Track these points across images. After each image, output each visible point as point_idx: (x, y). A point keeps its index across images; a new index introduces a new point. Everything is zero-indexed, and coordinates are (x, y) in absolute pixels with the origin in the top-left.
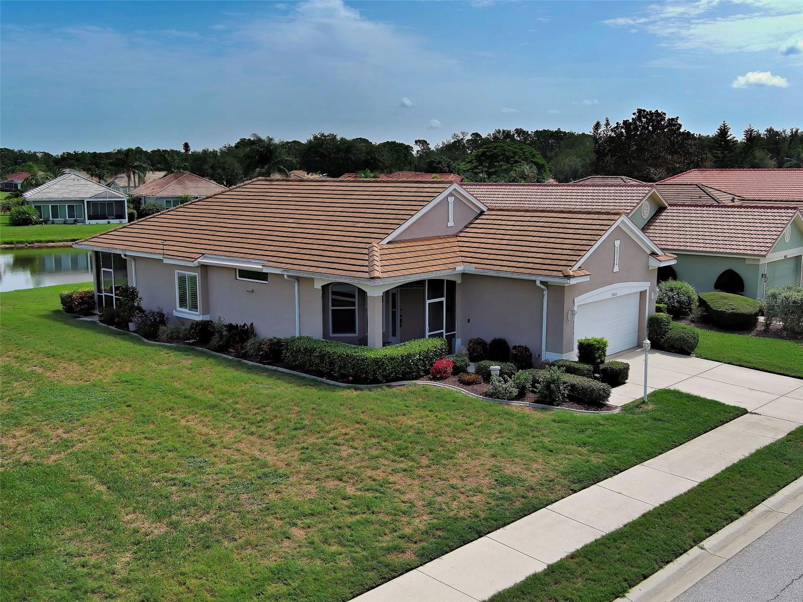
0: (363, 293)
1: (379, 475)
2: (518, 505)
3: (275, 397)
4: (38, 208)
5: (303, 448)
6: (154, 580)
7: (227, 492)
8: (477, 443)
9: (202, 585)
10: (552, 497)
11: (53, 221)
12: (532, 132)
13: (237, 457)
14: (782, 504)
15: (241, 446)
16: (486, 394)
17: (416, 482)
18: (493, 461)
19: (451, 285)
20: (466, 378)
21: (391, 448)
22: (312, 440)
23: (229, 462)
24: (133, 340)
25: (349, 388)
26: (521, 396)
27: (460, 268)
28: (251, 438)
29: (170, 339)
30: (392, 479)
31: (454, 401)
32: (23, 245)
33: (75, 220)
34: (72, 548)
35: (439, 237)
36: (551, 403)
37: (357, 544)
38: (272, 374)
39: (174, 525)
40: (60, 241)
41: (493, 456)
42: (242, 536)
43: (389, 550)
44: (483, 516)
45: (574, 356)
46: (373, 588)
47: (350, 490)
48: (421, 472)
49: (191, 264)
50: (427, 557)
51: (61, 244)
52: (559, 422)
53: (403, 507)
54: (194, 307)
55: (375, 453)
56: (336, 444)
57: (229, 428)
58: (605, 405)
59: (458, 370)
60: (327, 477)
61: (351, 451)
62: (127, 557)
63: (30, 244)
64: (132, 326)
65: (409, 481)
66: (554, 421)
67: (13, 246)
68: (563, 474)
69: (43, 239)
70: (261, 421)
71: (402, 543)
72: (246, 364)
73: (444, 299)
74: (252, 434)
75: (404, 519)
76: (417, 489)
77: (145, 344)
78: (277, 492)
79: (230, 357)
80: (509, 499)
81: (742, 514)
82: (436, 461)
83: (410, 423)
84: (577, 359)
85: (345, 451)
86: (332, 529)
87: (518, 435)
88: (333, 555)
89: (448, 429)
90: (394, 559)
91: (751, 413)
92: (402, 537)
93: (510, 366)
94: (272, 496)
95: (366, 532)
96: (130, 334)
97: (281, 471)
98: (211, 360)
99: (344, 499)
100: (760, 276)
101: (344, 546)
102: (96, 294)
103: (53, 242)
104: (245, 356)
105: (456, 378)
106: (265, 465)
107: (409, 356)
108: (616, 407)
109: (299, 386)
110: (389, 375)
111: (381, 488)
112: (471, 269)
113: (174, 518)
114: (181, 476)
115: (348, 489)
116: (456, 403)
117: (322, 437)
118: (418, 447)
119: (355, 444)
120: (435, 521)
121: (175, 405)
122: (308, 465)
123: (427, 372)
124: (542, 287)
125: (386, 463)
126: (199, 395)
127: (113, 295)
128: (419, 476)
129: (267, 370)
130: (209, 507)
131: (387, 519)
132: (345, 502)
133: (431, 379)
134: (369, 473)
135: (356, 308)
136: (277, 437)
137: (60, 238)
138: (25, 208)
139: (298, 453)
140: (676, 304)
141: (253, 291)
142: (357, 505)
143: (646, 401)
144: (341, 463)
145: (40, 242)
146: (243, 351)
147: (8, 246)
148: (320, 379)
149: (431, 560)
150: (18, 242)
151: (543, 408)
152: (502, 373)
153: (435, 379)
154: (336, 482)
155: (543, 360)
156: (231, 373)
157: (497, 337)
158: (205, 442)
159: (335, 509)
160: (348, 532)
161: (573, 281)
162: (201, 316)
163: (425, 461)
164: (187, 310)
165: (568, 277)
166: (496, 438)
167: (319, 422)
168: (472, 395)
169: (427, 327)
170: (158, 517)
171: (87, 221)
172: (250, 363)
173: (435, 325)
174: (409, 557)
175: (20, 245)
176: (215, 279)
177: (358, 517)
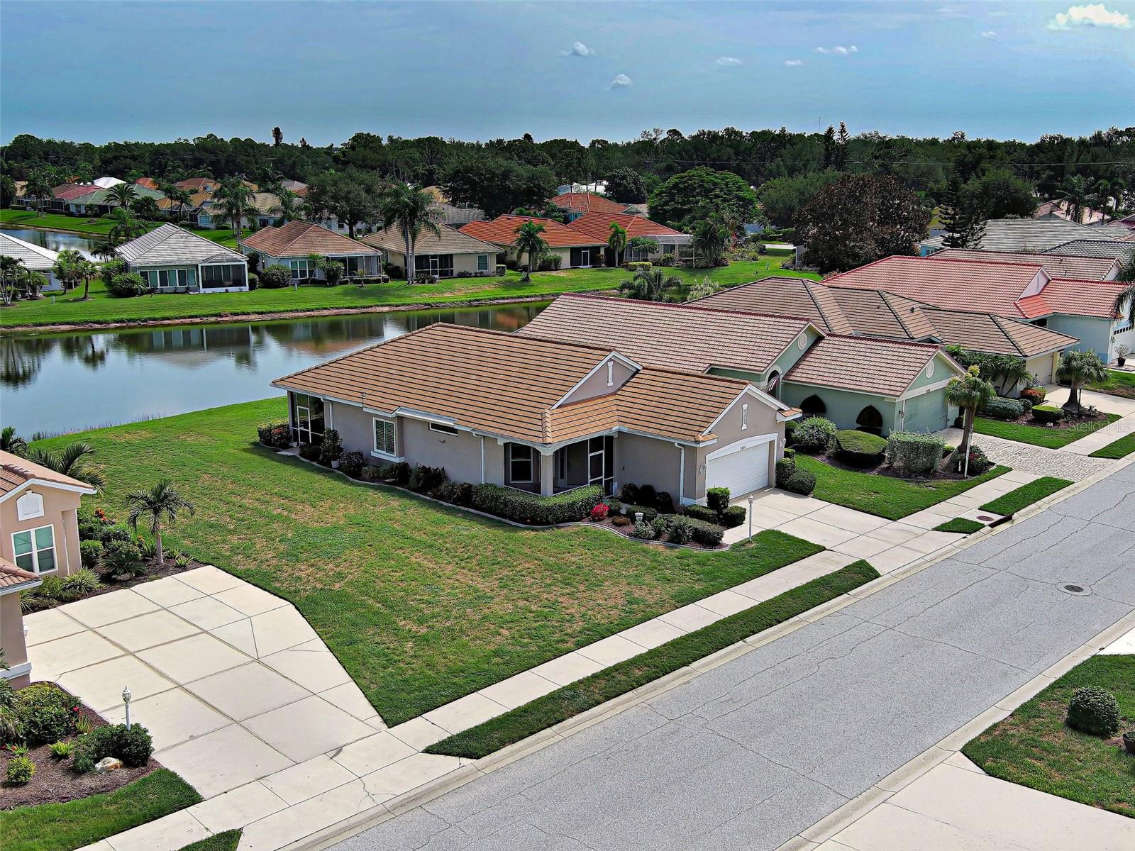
0: (537, 453)
1: (552, 597)
2: (639, 616)
3: (473, 538)
4: (144, 274)
5: (500, 579)
6: (429, 656)
7: (457, 608)
8: (620, 575)
9: (456, 659)
10: (661, 611)
11: (162, 289)
12: (747, 133)
13: (457, 584)
14: (811, 616)
15: (458, 577)
16: (630, 535)
17: (576, 602)
18: (628, 588)
19: (609, 439)
20: (619, 520)
21: (560, 579)
22: (505, 572)
23: (453, 588)
24: (339, 478)
25: (528, 529)
26: (658, 536)
27: (615, 428)
28: (464, 571)
29: (373, 479)
30: (560, 600)
31: (607, 541)
32: (136, 324)
33: (187, 288)
34: (377, 639)
35: (600, 397)
36: (679, 543)
37: (540, 638)
38: (466, 515)
39: (431, 627)
40: (177, 318)
41: (628, 584)
42: (473, 634)
43: (558, 642)
44: (616, 622)
45: (704, 502)
46: (549, 661)
47: (534, 607)
48: (579, 595)
49: (390, 416)
50: (580, 645)
51: (177, 321)
52: (681, 558)
53: (567, 617)
54: (390, 449)
55: (549, 582)
56: (522, 576)
57: (446, 564)
58: (719, 544)
59: (613, 513)
60: (519, 599)
61: (533, 581)
62: (410, 645)
63: (143, 322)
64: (334, 464)
65: (571, 601)
66: (677, 557)
67: (125, 325)
68: (672, 596)
69: (157, 316)
70: (468, 558)
71: (566, 638)
72: (442, 505)
73: (603, 452)
74: (464, 568)
75: (568, 624)
76: (576, 606)
77: (352, 484)
78: (488, 608)
79: (428, 498)
80: (634, 613)
81: (780, 622)
82: (588, 588)
83: (573, 559)
84: (706, 505)
85: (529, 581)
86: (524, 630)
87: (648, 568)
88: (527, 643)
89: (600, 564)
90: (562, 646)
91: (829, 550)
92: (566, 635)
93: (651, 511)
94: (486, 611)
95: (545, 632)
96: (334, 472)
97: (488, 595)
98: (415, 502)
99: (530, 612)
100: (897, 412)
101: (532, 639)
102: (291, 427)
103: (169, 319)
104: (441, 497)
105: (610, 520)
106: (476, 590)
107: (574, 503)
108: (727, 545)
109: (489, 527)
110: (558, 518)
111: (553, 605)
112: (625, 429)
113: (430, 623)
114: (425, 598)
115: (533, 607)
116: (607, 542)
117: (512, 571)
118: (578, 578)
119: (536, 576)
120: (586, 626)
121: (403, 546)
122: (505, 591)
123: (588, 515)
124: (680, 447)
125: (556, 589)
126: (416, 535)
127: (310, 431)
128: (578, 598)
129: (460, 512)
130: (449, 617)
131: (558, 624)
132: (531, 614)
133: (591, 521)
134: (545, 596)
135: (532, 460)
136: (481, 570)
137: (176, 314)
138: (130, 275)
139: (497, 582)
140: (816, 441)
141: (444, 442)
142: (539, 616)
143: (751, 540)
144: (527, 589)
145: (154, 319)
146: (439, 494)
147: (118, 325)
148: (504, 520)
149: (583, 647)
150: (130, 320)
151: (672, 547)
152: (645, 518)
153: (594, 521)
154: (525, 602)
155: (681, 504)
156: (434, 515)
157: (646, 484)
158: (433, 574)
159: (525, 618)
160: (534, 632)
161: (702, 445)
162: (397, 459)
163: (582, 588)
164: (384, 452)
165: (698, 442)
166: (633, 571)
167: (509, 559)
168: (622, 536)
169: (589, 476)
170: (421, 622)
171: (202, 290)
172: (446, 504)
173: (596, 472)
174: (570, 645)
175: (132, 324)
176: (409, 429)
177: (540, 623)
